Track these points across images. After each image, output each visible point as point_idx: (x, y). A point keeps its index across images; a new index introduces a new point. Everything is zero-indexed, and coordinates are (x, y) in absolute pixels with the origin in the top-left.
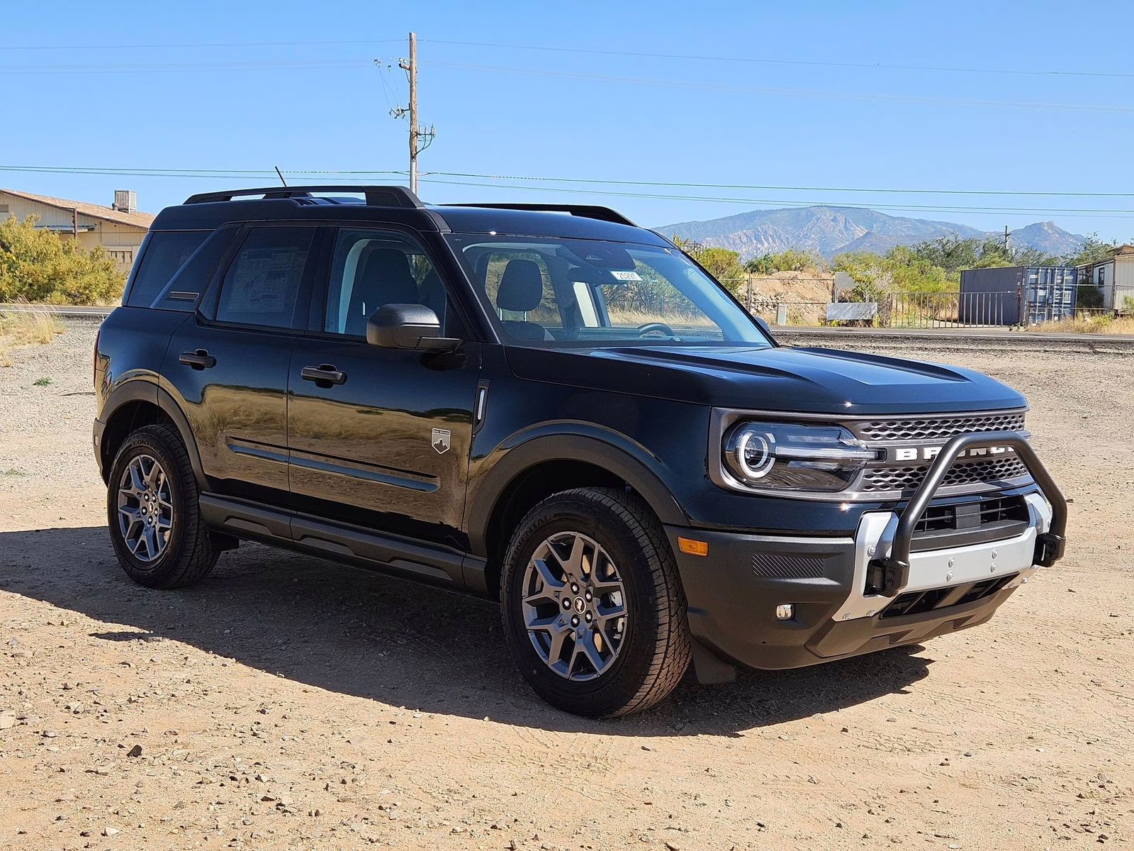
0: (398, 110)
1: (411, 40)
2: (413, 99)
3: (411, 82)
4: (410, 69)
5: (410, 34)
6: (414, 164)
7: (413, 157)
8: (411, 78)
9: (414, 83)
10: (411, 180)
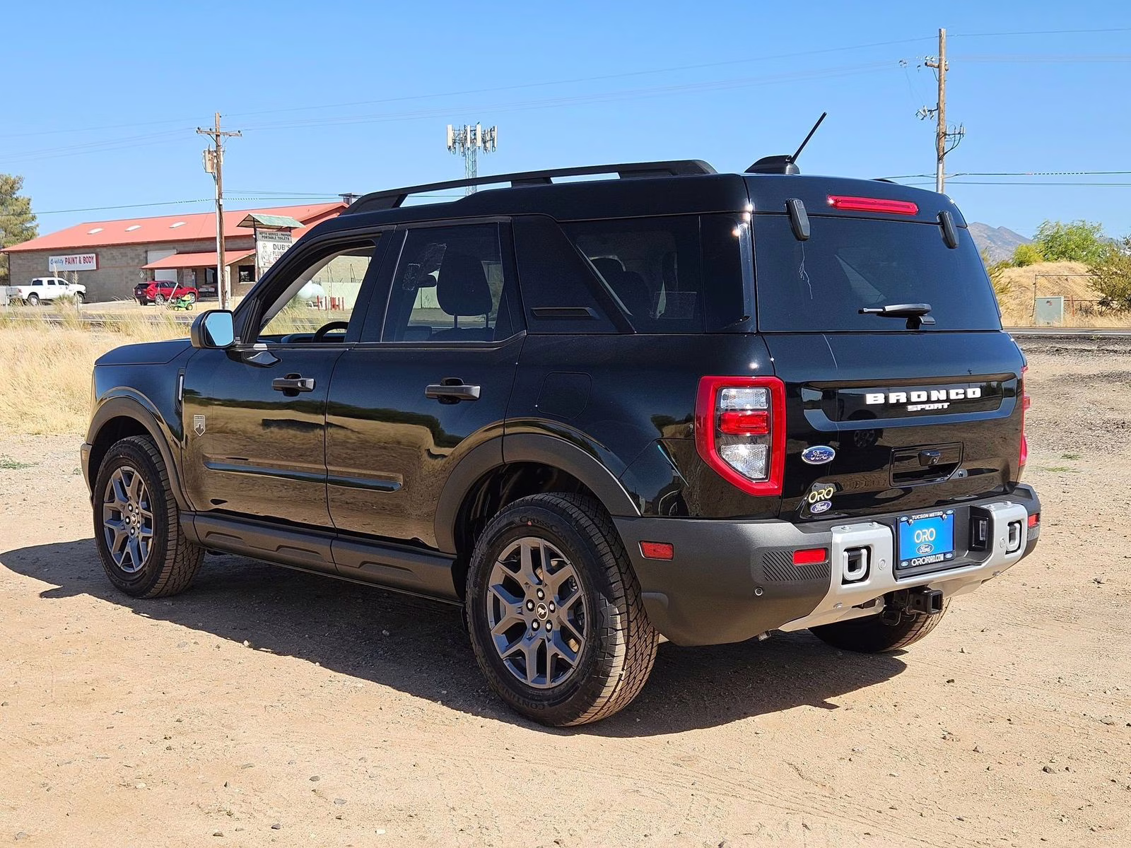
0: (924, 111)
1: (940, 36)
2: (942, 98)
3: (940, 81)
4: (938, 67)
5: (940, 30)
6: (941, 165)
7: (940, 159)
8: (940, 76)
9: (943, 81)
10: (937, 183)
